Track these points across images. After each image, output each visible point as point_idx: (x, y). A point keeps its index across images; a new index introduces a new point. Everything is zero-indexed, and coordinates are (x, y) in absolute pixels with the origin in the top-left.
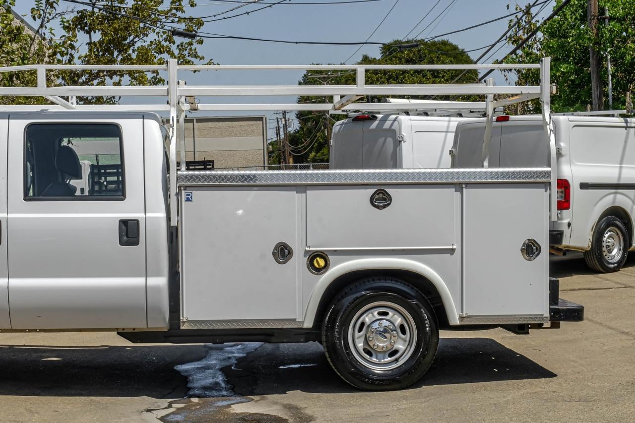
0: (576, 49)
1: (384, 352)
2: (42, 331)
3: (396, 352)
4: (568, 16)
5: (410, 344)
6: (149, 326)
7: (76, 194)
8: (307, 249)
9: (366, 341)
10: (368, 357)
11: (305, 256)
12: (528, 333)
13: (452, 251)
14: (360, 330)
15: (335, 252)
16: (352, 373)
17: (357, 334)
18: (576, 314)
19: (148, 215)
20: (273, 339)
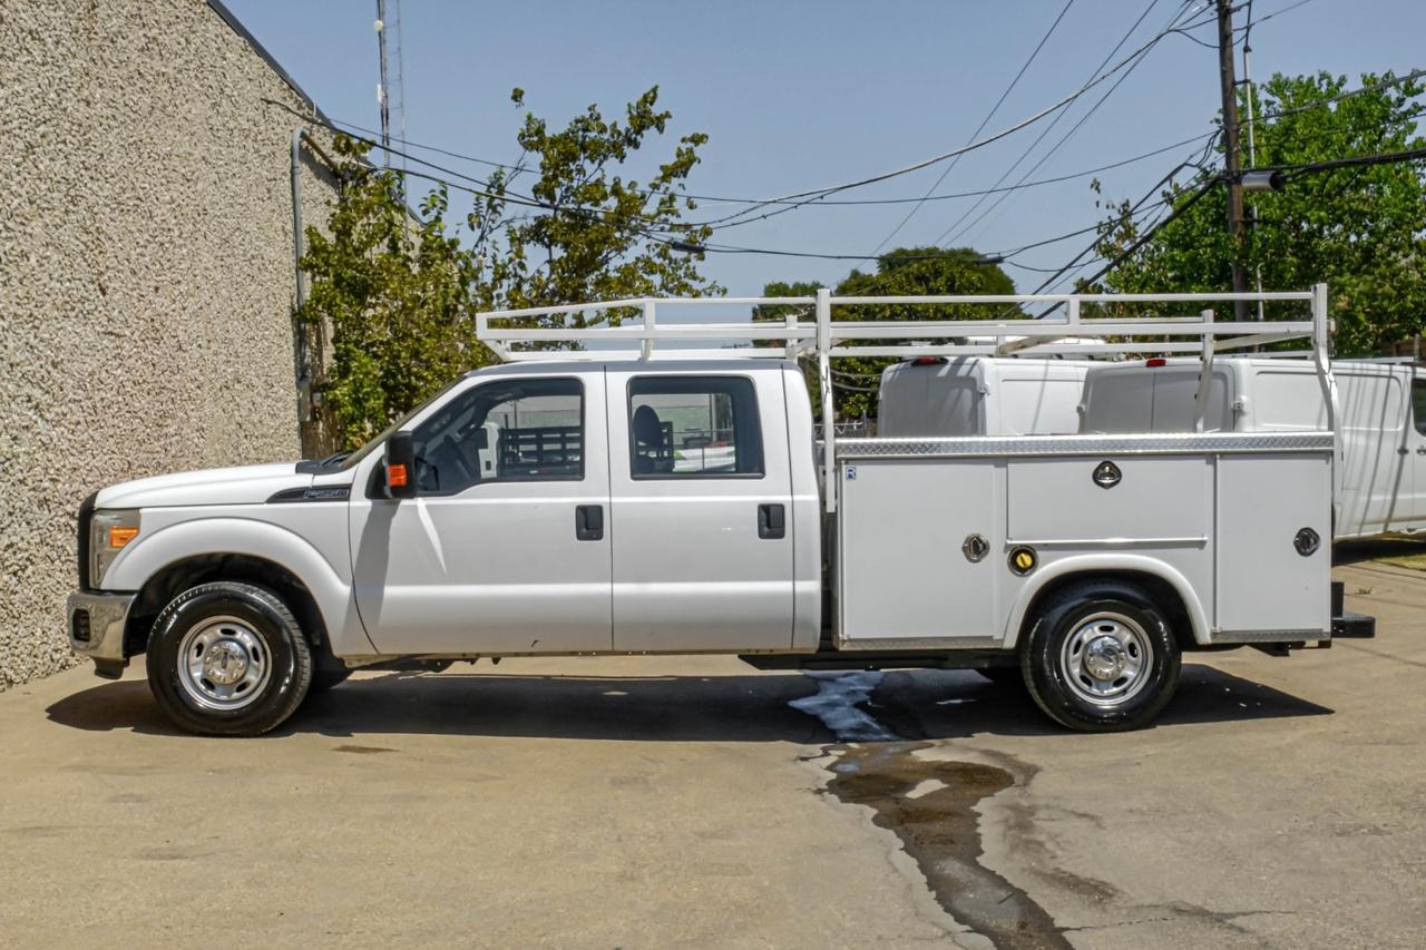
0: (1211, 264)
1: (1107, 681)
2: (648, 653)
3: (1122, 680)
4: (1196, 219)
5: (1143, 670)
6: (795, 646)
7: (674, 470)
8: (1009, 542)
9: (1084, 666)
10: (1086, 687)
11: (1005, 552)
12: (1287, 655)
13: (1201, 544)
14: (1076, 651)
15: (1046, 547)
16: (1065, 709)
17: (1072, 656)
18: (1364, 629)
19: (796, 498)
20: (948, 664)
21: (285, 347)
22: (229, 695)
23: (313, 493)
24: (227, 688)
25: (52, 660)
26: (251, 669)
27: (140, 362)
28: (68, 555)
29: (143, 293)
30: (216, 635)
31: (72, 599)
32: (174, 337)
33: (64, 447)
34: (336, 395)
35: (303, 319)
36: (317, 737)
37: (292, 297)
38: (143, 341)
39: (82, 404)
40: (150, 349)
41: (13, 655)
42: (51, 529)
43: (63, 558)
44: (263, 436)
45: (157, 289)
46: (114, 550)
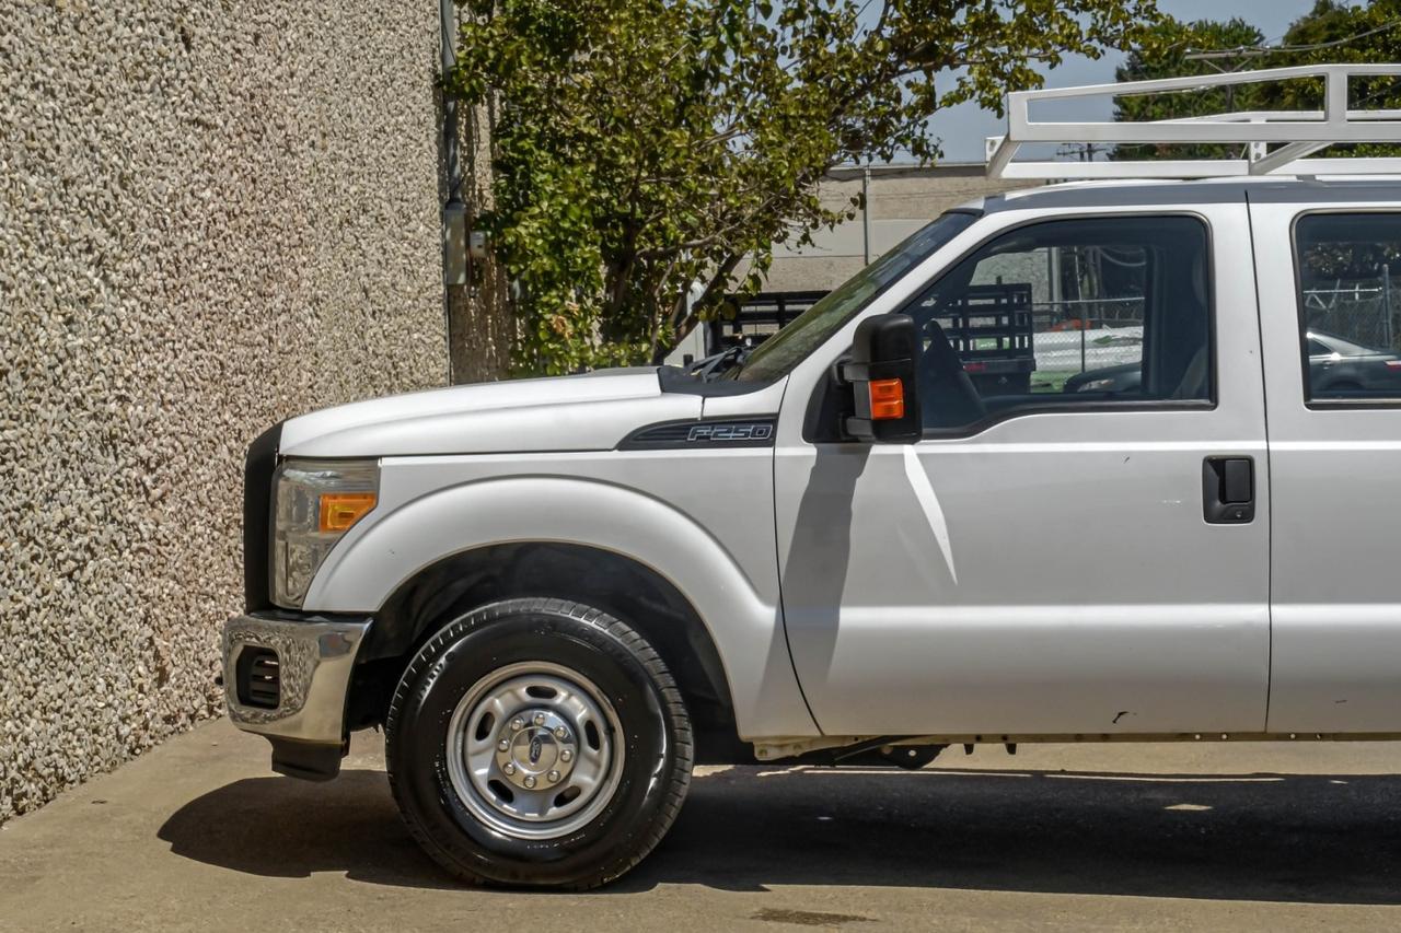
21: (426, 145)
22: (542, 812)
23: (705, 432)
24: (539, 798)
25: (119, 737)
26: (583, 763)
27: (236, 175)
28: (142, 540)
29: (240, 46)
30: (518, 697)
31: (233, 629)
32: (280, 128)
33: (136, 337)
34: (518, 236)
35: (451, 90)
36: (698, 893)
37: (434, 51)
38: (239, 135)
39: (161, 255)
40: (250, 150)
41: (65, 728)
42: (119, 489)
43: (135, 546)
44: (398, 312)
45: (257, 37)
46: (328, 536)
